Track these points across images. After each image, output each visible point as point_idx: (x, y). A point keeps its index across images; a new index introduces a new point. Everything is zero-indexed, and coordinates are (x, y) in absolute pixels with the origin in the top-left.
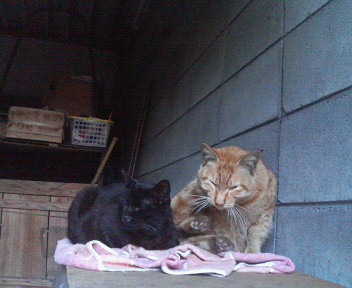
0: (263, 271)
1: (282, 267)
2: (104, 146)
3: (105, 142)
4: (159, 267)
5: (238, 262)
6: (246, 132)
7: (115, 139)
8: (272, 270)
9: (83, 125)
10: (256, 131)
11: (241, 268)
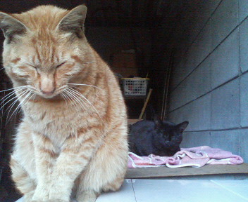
0: (224, 163)
1: (235, 161)
2: (145, 95)
3: (145, 91)
4: (165, 164)
5: (211, 159)
6: (225, 84)
7: (151, 90)
8: (229, 163)
9: (130, 83)
10: (229, 83)
11: (212, 162)
